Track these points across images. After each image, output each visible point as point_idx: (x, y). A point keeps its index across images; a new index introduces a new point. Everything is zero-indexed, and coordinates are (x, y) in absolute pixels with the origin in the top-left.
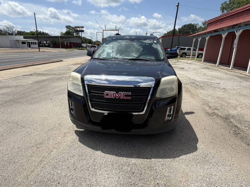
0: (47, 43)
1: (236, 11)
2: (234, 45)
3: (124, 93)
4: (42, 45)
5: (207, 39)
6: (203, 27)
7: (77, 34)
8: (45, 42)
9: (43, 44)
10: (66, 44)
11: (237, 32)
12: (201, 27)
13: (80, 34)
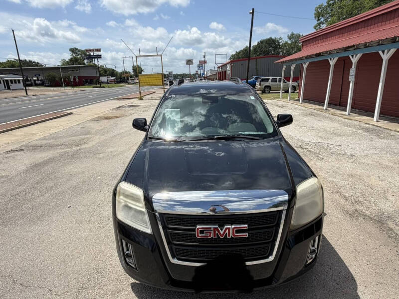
0: (39, 79)
1: (347, 23)
2: (350, 77)
3: (233, 227)
4: (29, 83)
5: (305, 66)
6: (289, 42)
7: (90, 62)
8: (35, 78)
9: (33, 82)
10: (72, 80)
11: (353, 56)
12: (286, 43)
13: (96, 61)
